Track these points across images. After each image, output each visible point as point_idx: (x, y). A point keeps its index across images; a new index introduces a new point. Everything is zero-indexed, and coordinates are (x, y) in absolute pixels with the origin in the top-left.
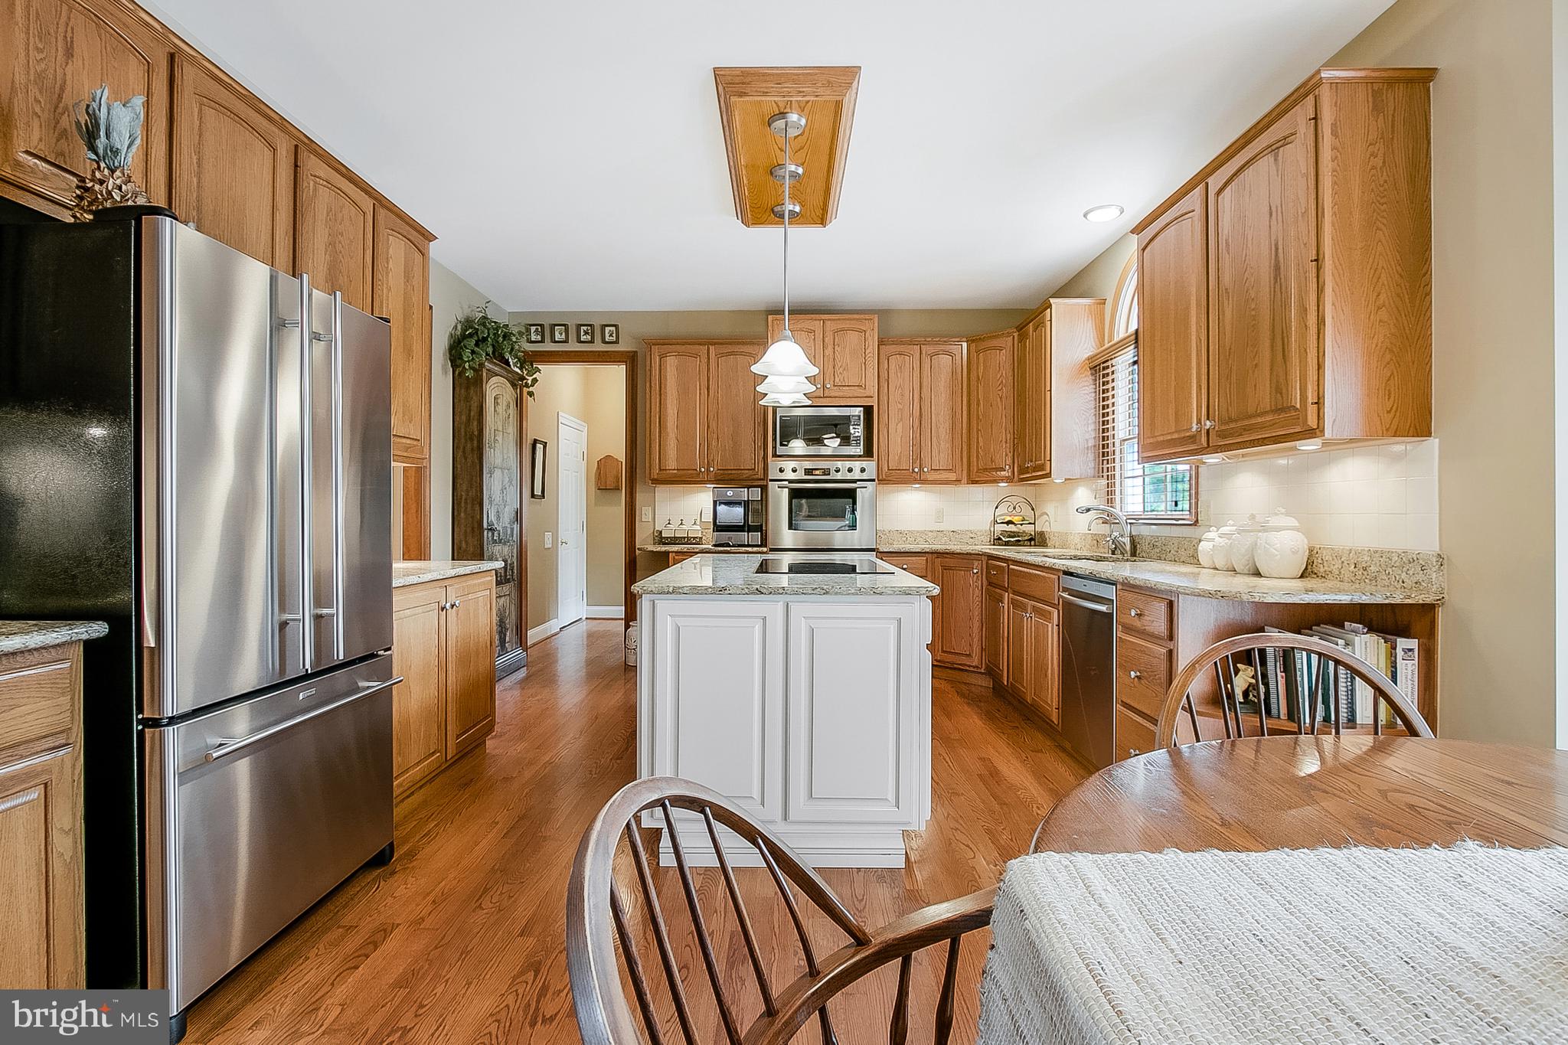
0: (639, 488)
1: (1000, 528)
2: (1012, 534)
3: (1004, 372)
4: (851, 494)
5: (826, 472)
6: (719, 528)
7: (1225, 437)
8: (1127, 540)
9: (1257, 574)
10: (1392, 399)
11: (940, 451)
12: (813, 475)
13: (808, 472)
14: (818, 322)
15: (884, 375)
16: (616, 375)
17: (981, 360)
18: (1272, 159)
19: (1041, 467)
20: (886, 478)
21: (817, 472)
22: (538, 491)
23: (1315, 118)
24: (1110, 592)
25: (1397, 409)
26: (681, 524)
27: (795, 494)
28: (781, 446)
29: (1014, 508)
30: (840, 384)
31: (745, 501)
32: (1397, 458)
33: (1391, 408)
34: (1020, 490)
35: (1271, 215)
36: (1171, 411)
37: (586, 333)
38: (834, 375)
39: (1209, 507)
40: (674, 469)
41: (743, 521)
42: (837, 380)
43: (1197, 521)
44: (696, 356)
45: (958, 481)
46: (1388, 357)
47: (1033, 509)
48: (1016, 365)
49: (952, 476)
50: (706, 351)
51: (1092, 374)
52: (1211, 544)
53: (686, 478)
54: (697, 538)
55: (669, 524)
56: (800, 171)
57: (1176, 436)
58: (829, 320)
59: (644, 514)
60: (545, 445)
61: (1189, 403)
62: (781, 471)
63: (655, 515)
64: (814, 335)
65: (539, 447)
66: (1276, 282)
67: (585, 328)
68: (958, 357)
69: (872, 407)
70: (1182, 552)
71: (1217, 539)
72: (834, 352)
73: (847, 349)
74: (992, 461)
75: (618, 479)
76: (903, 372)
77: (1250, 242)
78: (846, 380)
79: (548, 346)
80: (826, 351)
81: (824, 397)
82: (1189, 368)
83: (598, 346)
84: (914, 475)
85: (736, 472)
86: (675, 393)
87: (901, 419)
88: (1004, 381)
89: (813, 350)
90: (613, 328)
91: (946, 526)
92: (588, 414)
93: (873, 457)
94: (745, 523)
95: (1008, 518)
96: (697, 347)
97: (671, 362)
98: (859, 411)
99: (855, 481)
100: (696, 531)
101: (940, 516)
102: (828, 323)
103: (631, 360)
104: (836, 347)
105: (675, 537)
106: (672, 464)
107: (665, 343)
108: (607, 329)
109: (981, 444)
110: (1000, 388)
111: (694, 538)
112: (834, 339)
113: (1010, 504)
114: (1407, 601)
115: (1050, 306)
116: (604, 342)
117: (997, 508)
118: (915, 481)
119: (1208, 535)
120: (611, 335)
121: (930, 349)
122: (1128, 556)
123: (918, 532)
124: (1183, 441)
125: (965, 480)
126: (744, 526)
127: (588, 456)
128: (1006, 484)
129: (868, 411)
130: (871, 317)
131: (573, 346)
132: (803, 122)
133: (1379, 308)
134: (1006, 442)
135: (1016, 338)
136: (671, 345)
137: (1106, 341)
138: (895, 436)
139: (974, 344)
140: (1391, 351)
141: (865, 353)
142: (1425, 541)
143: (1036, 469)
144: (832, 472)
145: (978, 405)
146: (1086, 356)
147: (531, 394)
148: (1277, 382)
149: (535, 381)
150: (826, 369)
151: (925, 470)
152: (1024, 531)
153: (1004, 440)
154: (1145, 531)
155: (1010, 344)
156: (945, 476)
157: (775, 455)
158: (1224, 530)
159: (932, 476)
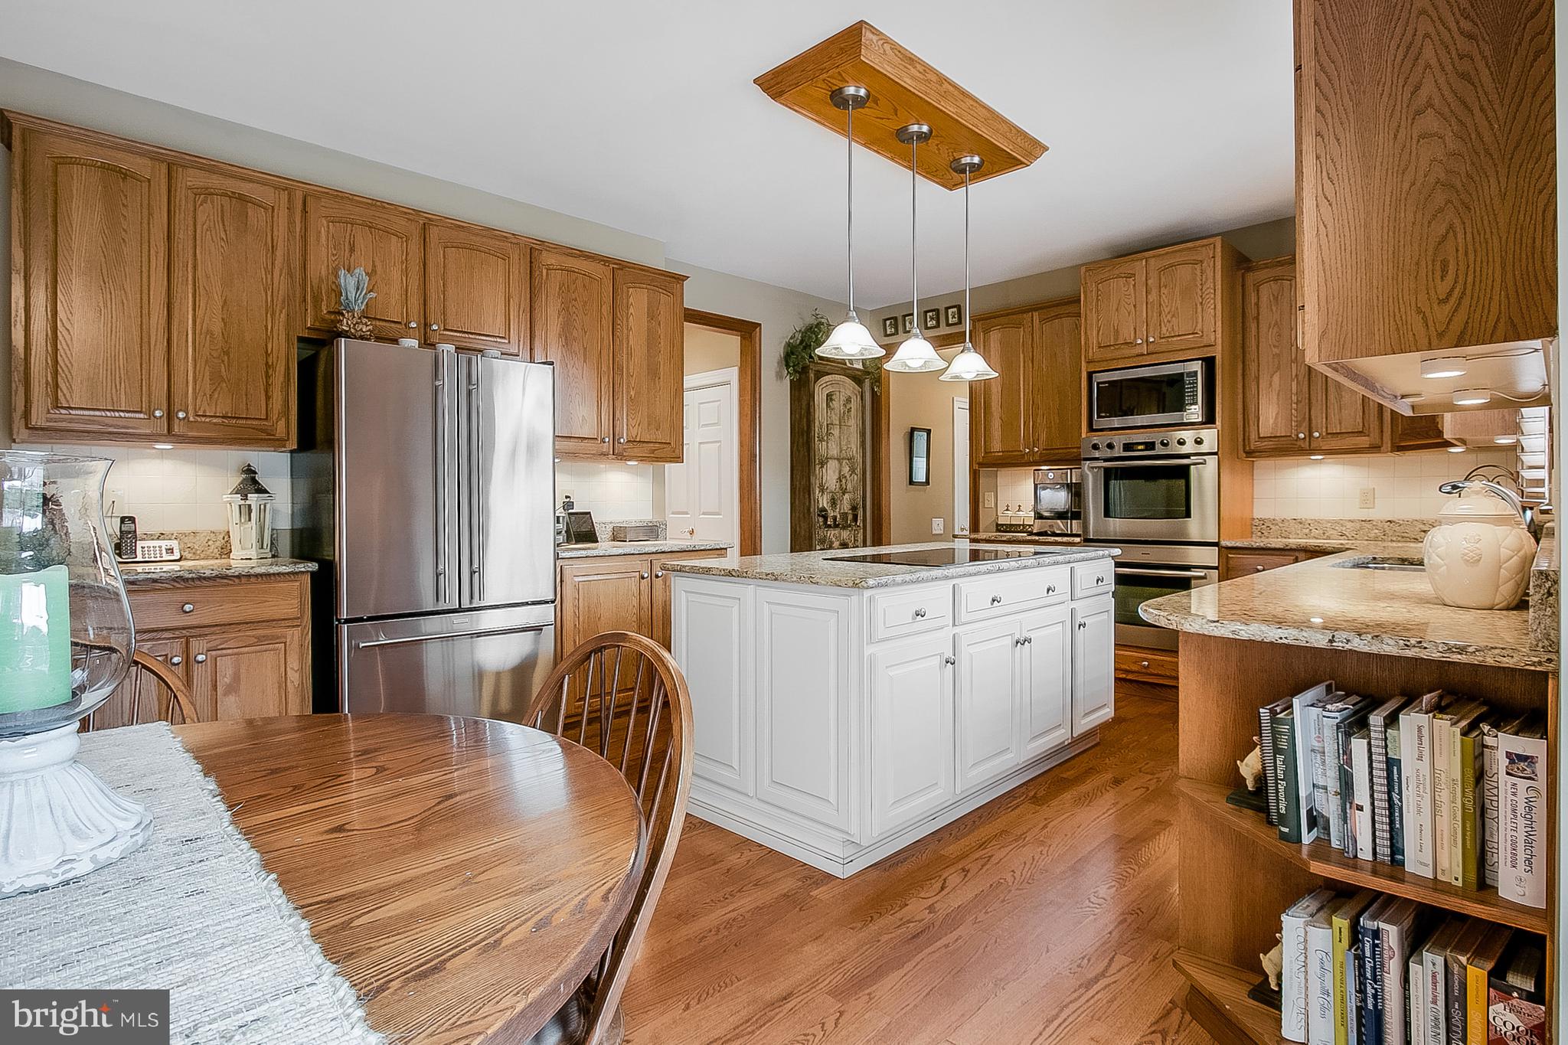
4: (1183, 472)
5: (1150, 446)
6: (1038, 514)
10: (1450, 277)
11: (1342, 408)
12: (1133, 451)
13: (1128, 447)
14: (1140, 262)
15: (1251, 314)
20: (1256, 450)
21: (1139, 447)
22: (920, 476)
25: (1463, 293)
26: (1019, 510)
27: (1109, 474)
28: (1097, 418)
30: (1168, 335)
31: (1070, 484)
33: (1450, 294)
37: (934, 318)
38: (1161, 325)
40: (1002, 451)
42: (1164, 329)
44: (1021, 326)
45: (1375, 448)
46: (1440, 198)
49: (1363, 441)
50: (1030, 320)
53: (1011, 461)
54: (1031, 525)
55: (1008, 510)
58: (1154, 257)
60: (929, 432)
62: (1096, 447)
63: (996, 500)
64: (1135, 280)
65: (921, 435)
67: (931, 314)
69: (1214, 358)
72: (1160, 296)
73: (1177, 290)
78: (1176, 329)
79: (900, 338)
80: (1149, 297)
81: (1148, 354)
83: (943, 330)
84: (1298, 443)
85: (1064, 451)
89: (1133, 296)
90: (955, 310)
91: (1379, 513)
93: (1214, 424)
94: (1067, 508)
96: (1020, 316)
97: (994, 336)
98: (1197, 367)
99: (1187, 456)
100: (1031, 518)
101: (1368, 498)
102: (1152, 261)
104: (1163, 289)
105: (1011, 525)
106: (1000, 446)
107: (989, 317)
108: (950, 311)
111: (1029, 526)
112: (1160, 279)
116: (948, 325)
120: (953, 317)
125: (1387, 443)
126: (1066, 512)
129: (1209, 363)
130: (1211, 240)
133: (1418, 113)
136: (995, 318)
140: (1449, 186)
144: (1158, 446)
150: (1149, 319)
151: (1316, 434)
156: (1350, 441)
157: (1091, 428)
159: (1328, 443)
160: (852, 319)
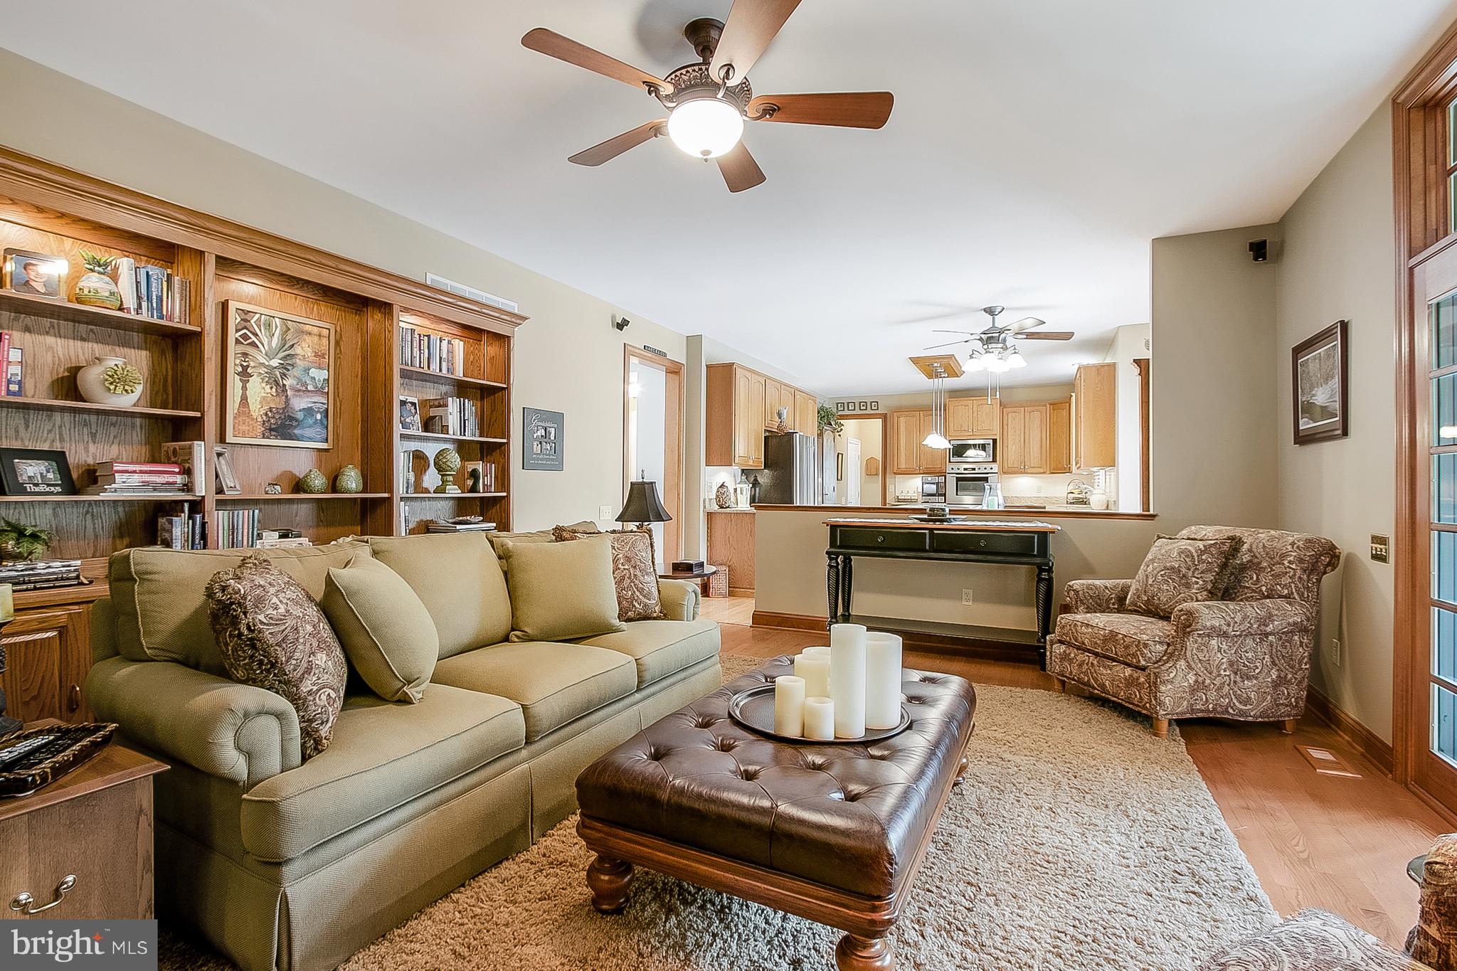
0: (888, 476)
1: (1069, 495)
3: (1065, 420)
4: (986, 479)
5: (974, 469)
6: (924, 495)
11: (1035, 459)
12: (968, 471)
13: (965, 469)
14: (970, 401)
15: (1005, 423)
16: (878, 423)
17: (1055, 414)
20: (1005, 471)
21: (970, 469)
22: (839, 478)
26: (908, 493)
27: (958, 479)
28: (953, 457)
29: (1071, 485)
30: (981, 429)
31: (936, 482)
37: (863, 406)
38: (978, 425)
40: (904, 468)
41: (936, 492)
42: (979, 427)
44: (914, 417)
45: (1044, 473)
50: (918, 415)
53: (909, 472)
54: (915, 499)
55: (902, 492)
59: (890, 488)
60: (842, 454)
62: (952, 469)
63: (895, 488)
64: (969, 407)
65: (840, 456)
67: (862, 403)
68: (1044, 413)
69: (996, 439)
72: (978, 415)
73: (983, 413)
74: (1060, 463)
75: (877, 469)
76: (1015, 420)
78: (984, 427)
79: (846, 412)
80: (974, 414)
81: (973, 436)
83: (869, 411)
84: (1021, 470)
85: (932, 469)
86: (904, 434)
87: (1014, 443)
88: (1065, 425)
89: (968, 413)
90: (876, 403)
91: (1041, 494)
92: (861, 436)
93: (998, 462)
96: (914, 412)
97: (902, 420)
98: (991, 442)
99: (987, 473)
100: (915, 496)
101: (1039, 489)
102: (975, 401)
103: (884, 417)
104: (979, 412)
105: (905, 499)
106: (903, 466)
107: (900, 410)
108: (873, 404)
110: (1063, 428)
111: (913, 499)
113: (1074, 483)
116: (872, 409)
118: (1022, 473)
120: (875, 406)
121: (1030, 409)
123: (1026, 498)
125: (1048, 472)
126: (936, 494)
127: (861, 457)
129: (995, 441)
131: (858, 412)
136: (902, 410)
138: (1011, 451)
139: (1052, 406)
141: (993, 414)
144: (977, 469)
147: (840, 435)
149: (842, 429)
150: (974, 422)
151: (1027, 467)
156: (1039, 470)
157: (950, 462)
159: (1029, 471)
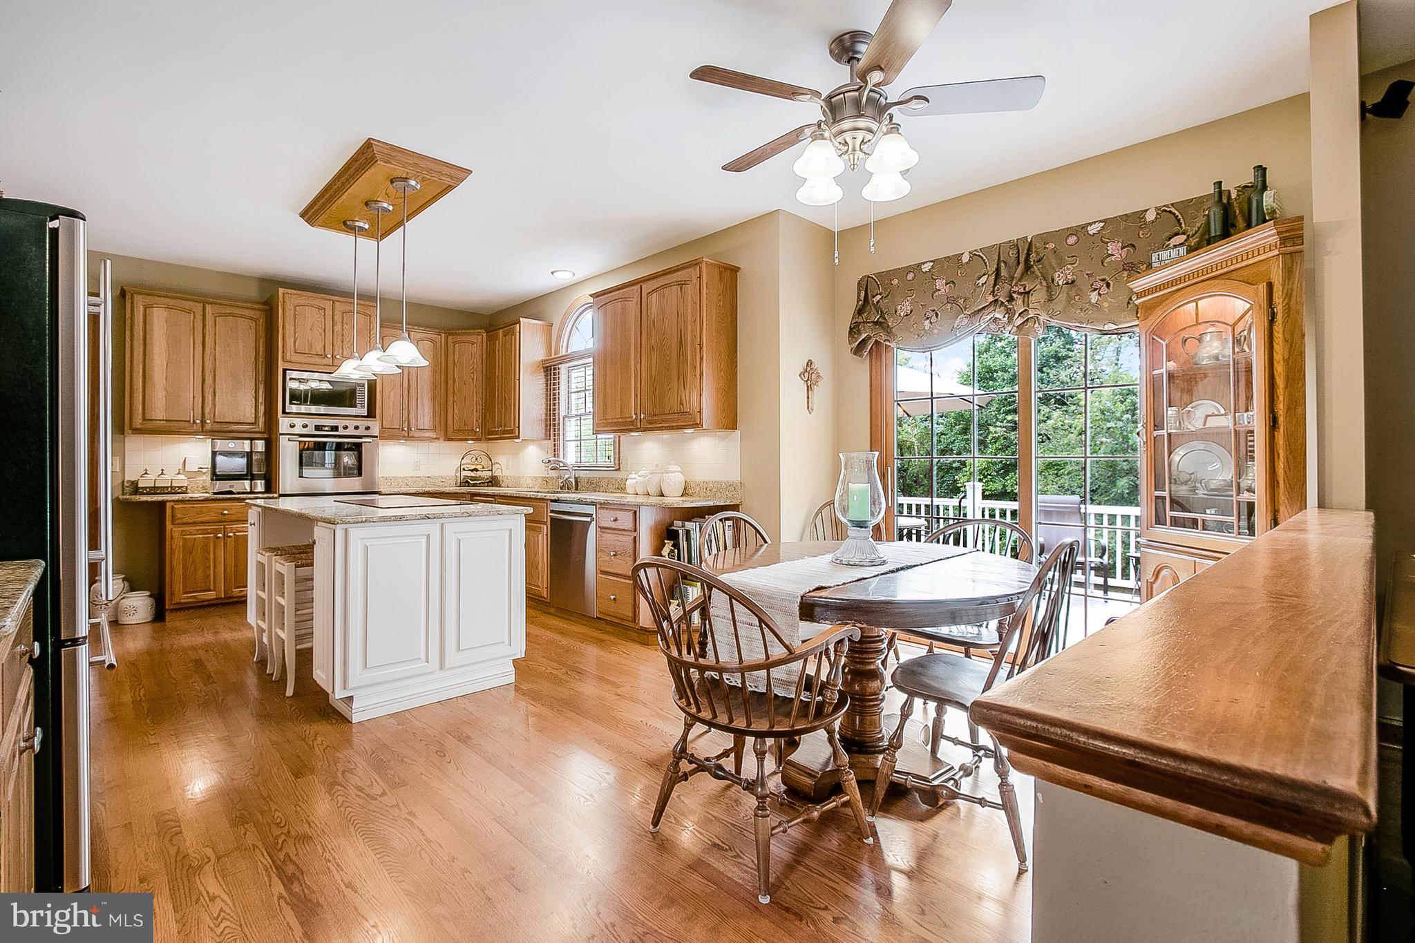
1: (464, 473)
2: (473, 478)
3: (475, 361)
4: (357, 448)
5: (336, 428)
6: (216, 476)
7: (651, 424)
8: (573, 480)
9: (663, 496)
10: (724, 412)
11: (425, 415)
12: (322, 430)
13: (318, 428)
14: (328, 302)
17: (457, 349)
18: (679, 289)
19: (512, 432)
20: (389, 434)
21: (327, 429)
23: (700, 277)
24: (590, 509)
25: (723, 417)
26: (162, 474)
27: (305, 447)
28: (290, 404)
29: (477, 459)
30: (347, 356)
31: (247, 452)
32: (723, 438)
33: (721, 416)
34: (482, 446)
35: (678, 315)
36: (618, 406)
38: (342, 348)
39: (627, 459)
40: (163, 420)
41: (245, 470)
42: (345, 352)
43: (620, 468)
44: (189, 311)
45: (438, 439)
47: (491, 460)
48: (484, 356)
49: (433, 435)
50: (201, 308)
51: (544, 372)
52: (634, 481)
53: (172, 429)
54: (182, 487)
55: (146, 473)
56: (391, 208)
57: (620, 420)
58: (338, 301)
61: (629, 403)
62: (291, 426)
63: (124, 464)
64: (325, 312)
66: (680, 349)
68: (438, 345)
70: (610, 486)
71: (638, 478)
72: (343, 329)
74: (465, 425)
77: (666, 327)
80: (335, 327)
81: (333, 365)
82: (630, 383)
84: (403, 433)
86: (164, 345)
87: (393, 388)
88: (475, 367)
89: (323, 323)
91: (423, 472)
93: (375, 418)
94: (247, 472)
95: (473, 467)
96: (190, 302)
97: (158, 313)
99: (360, 437)
101: (419, 465)
102: (337, 303)
104: (345, 325)
105: (155, 487)
106: (158, 414)
107: (150, 291)
109: (456, 411)
110: (472, 371)
111: (179, 487)
112: (343, 318)
113: (472, 456)
114: (731, 503)
115: (519, 322)
117: (463, 459)
118: (405, 438)
119: (633, 476)
121: (418, 336)
122: (573, 490)
123: (400, 478)
124: (625, 423)
125: (443, 438)
126: (246, 475)
128: (473, 442)
132: (418, 187)
134: (476, 412)
135: (485, 337)
136: (158, 296)
137: (553, 354)
138: (389, 401)
139: (451, 337)
141: (370, 333)
142: (735, 477)
143: (504, 432)
144: (340, 429)
145: (454, 381)
146: (541, 359)
148: (681, 399)
150: (335, 342)
151: (413, 429)
152: (480, 476)
153: (475, 409)
154: (582, 474)
155: (480, 340)
156: (428, 434)
157: (284, 412)
158: (642, 473)
159: (417, 434)
160: (404, 339)
